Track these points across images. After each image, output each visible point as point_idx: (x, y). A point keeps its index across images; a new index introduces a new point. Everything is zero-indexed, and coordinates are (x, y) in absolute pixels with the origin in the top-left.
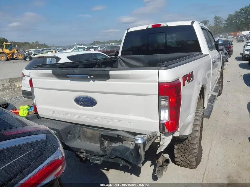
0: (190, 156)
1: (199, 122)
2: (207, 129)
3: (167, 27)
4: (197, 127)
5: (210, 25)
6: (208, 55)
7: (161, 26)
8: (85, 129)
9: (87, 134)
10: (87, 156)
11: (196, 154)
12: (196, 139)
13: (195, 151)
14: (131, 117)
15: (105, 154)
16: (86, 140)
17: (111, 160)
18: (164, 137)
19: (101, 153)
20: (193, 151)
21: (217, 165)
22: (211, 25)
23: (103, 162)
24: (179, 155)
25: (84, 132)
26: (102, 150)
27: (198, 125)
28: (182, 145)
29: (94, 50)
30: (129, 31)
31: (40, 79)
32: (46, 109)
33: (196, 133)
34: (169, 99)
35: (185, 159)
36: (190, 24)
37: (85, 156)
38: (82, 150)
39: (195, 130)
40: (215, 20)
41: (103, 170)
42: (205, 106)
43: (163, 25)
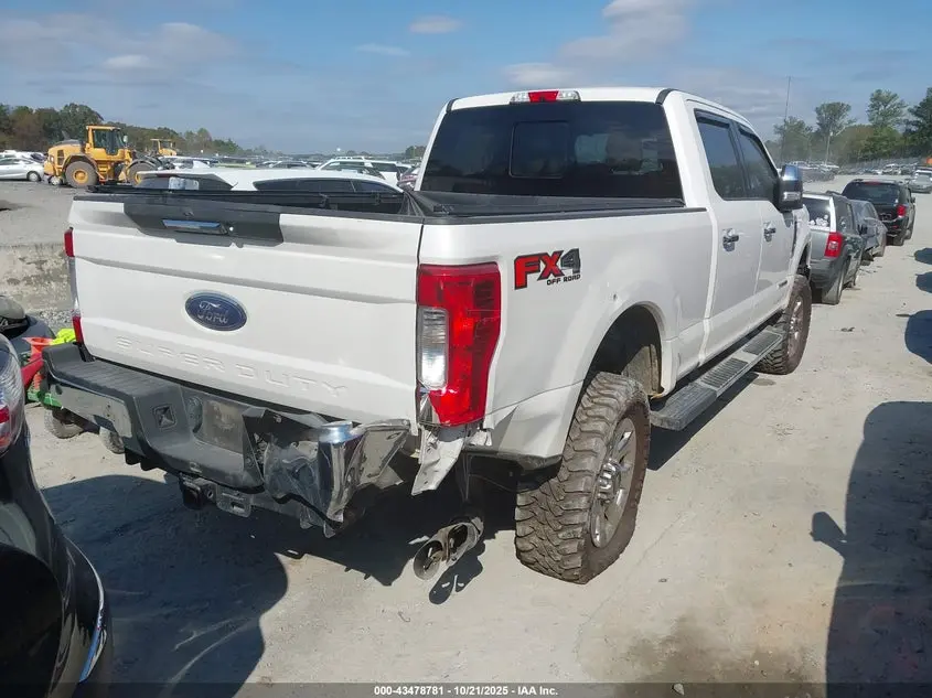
0: (560, 535)
1: (603, 423)
2: (686, 474)
3: (576, 104)
4: (594, 440)
5: (850, 122)
6: (704, 210)
7: (558, 98)
8: (217, 405)
9: (219, 420)
10: (205, 488)
11: (580, 529)
12: (584, 479)
13: (577, 519)
14: (342, 370)
15: (256, 485)
16: (216, 440)
17: (277, 507)
18: (432, 440)
19: (246, 478)
20: (572, 518)
21: (661, 581)
22: (855, 120)
23: (255, 511)
24: (528, 530)
25: (213, 413)
26: (248, 471)
27: (598, 432)
28: (537, 493)
29: (398, 176)
30: (453, 109)
31: (99, 230)
32: (106, 329)
33: (586, 460)
34: (447, 317)
35: (547, 543)
36: (654, 101)
37: (200, 487)
38: (193, 466)
39: (586, 447)
40: (873, 106)
41: (281, 557)
42: (662, 385)
43: (564, 95)
